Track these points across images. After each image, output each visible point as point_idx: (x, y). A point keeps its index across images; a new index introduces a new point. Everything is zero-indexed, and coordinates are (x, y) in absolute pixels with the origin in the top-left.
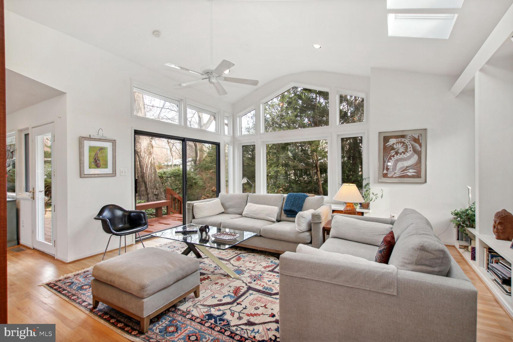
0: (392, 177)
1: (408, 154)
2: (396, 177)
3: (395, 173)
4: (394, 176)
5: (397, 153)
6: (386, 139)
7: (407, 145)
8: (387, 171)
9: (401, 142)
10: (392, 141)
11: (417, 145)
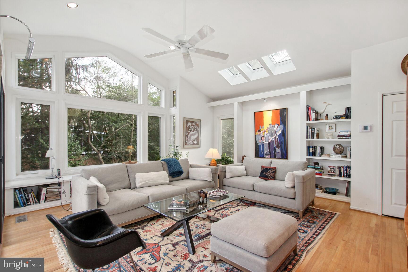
0: (189, 145)
1: (195, 132)
2: (190, 145)
3: (190, 142)
4: (190, 144)
5: (191, 131)
6: (187, 122)
7: (194, 127)
8: (187, 141)
9: (193, 125)
10: (189, 124)
11: (197, 127)
